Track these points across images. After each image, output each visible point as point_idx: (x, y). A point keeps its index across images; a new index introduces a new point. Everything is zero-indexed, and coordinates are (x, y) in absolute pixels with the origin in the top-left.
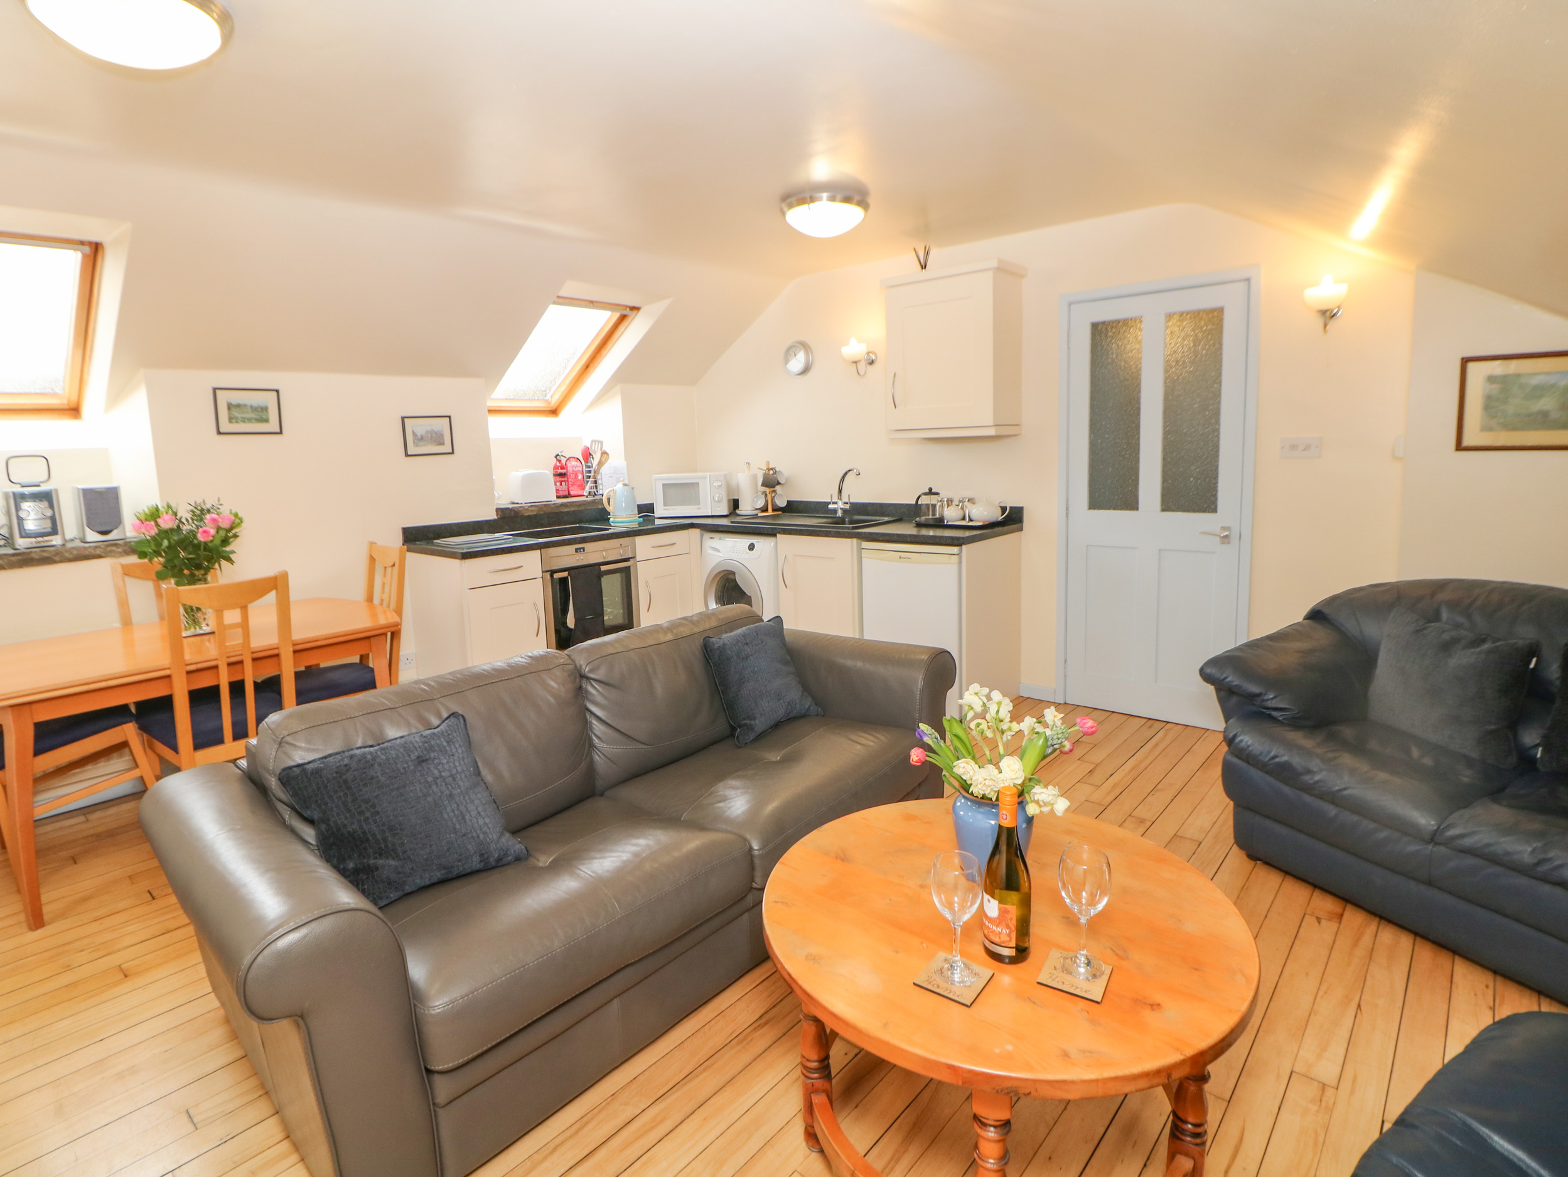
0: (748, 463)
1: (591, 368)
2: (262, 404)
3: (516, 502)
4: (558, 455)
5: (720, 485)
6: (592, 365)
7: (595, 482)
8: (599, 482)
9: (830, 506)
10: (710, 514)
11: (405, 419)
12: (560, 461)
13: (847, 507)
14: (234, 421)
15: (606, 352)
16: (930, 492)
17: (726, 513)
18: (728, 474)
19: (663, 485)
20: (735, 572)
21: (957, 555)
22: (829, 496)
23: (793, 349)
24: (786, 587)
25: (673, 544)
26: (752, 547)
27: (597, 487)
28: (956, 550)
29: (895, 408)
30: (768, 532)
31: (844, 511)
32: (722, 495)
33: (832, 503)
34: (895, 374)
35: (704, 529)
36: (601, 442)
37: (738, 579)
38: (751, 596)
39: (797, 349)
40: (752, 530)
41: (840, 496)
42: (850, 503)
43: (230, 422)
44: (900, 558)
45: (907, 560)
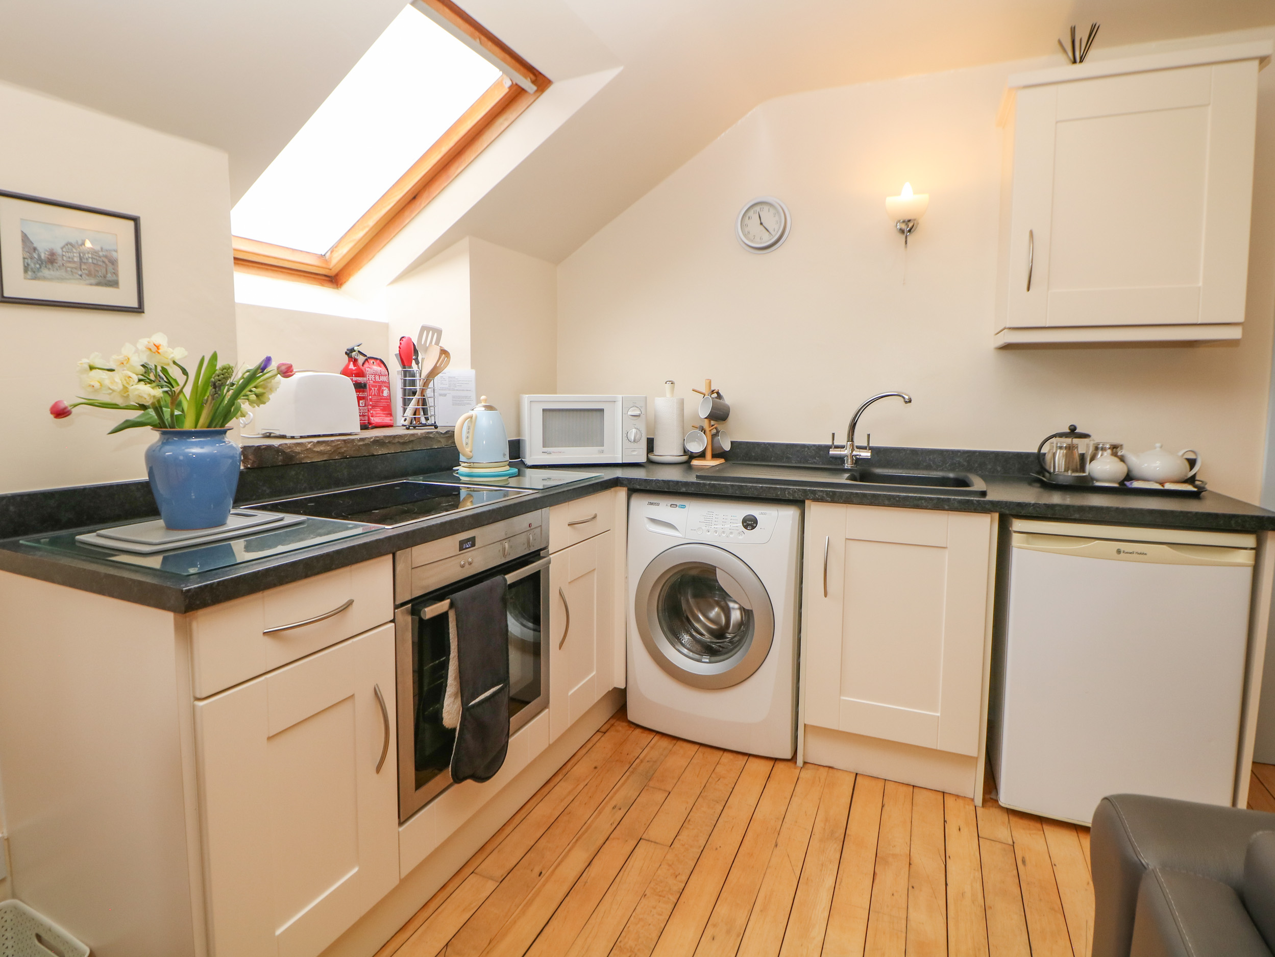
0: (673, 383)
1: (422, 201)
3: (289, 434)
4: (352, 350)
6: (425, 194)
7: (424, 402)
8: (430, 402)
9: (832, 452)
10: (620, 462)
12: (355, 361)
13: (866, 454)
15: (459, 170)
16: (1073, 432)
17: (643, 459)
18: (646, 398)
19: (544, 410)
20: (716, 567)
21: (1252, 549)
22: (833, 434)
23: (757, 208)
24: (826, 596)
25: (595, 517)
26: (750, 523)
27: (425, 412)
28: (1249, 541)
29: (1028, 289)
30: (791, 498)
31: (858, 461)
32: (634, 430)
33: (837, 447)
34: (1031, 233)
35: (636, 489)
36: (439, 332)
37: (722, 580)
38: (752, 611)
39: (766, 208)
40: (756, 494)
41: (853, 435)
42: (871, 449)
44: (1119, 552)
45: (1135, 555)
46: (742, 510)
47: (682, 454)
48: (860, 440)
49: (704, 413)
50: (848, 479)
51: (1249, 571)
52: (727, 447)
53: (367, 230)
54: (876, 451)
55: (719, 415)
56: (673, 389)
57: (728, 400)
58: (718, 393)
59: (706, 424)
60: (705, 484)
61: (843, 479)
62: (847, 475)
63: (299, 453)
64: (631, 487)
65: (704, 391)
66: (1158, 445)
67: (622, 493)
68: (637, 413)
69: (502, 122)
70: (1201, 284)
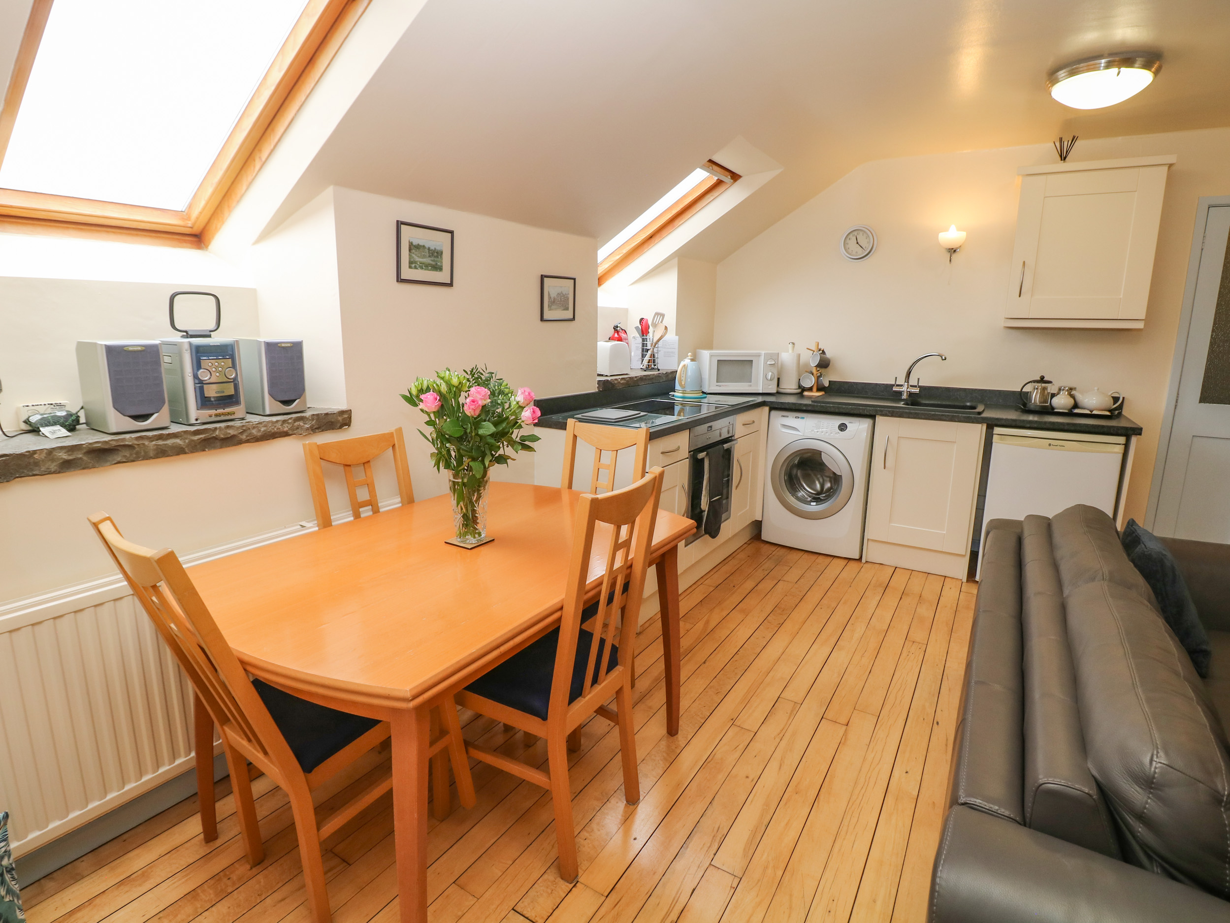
0: (793, 344)
1: (656, 239)
2: (438, 248)
4: (616, 326)
5: (774, 364)
7: (653, 356)
8: (656, 356)
9: (895, 389)
10: (763, 392)
11: (545, 279)
12: (618, 332)
13: (917, 390)
14: (413, 266)
15: (681, 223)
16: (1042, 380)
17: (774, 391)
18: (778, 353)
19: (718, 360)
20: (821, 452)
21: (1123, 444)
22: (896, 378)
23: (855, 233)
24: (885, 468)
25: (754, 422)
26: (843, 427)
27: (654, 361)
28: (1122, 440)
29: (1020, 296)
30: (868, 414)
31: (911, 394)
32: (770, 373)
33: (898, 385)
34: (1024, 262)
35: (774, 407)
36: (663, 315)
37: (824, 458)
38: (841, 476)
39: (861, 233)
40: (847, 411)
41: (908, 379)
42: (919, 387)
43: (410, 267)
44: (1050, 445)
45: (1058, 447)
46: (838, 421)
47: (797, 388)
48: (913, 381)
49: (814, 362)
50: (903, 404)
51: (1120, 456)
52: (827, 384)
53: (622, 255)
54: (922, 388)
55: (824, 364)
56: (794, 347)
57: (829, 355)
58: (823, 351)
59: (814, 371)
60: (817, 406)
61: (901, 404)
62: (903, 403)
64: (771, 406)
65: (814, 349)
66: (1096, 388)
67: (767, 409)
68: (773, 362)
69: (709, 197)
70: (1121, 297)
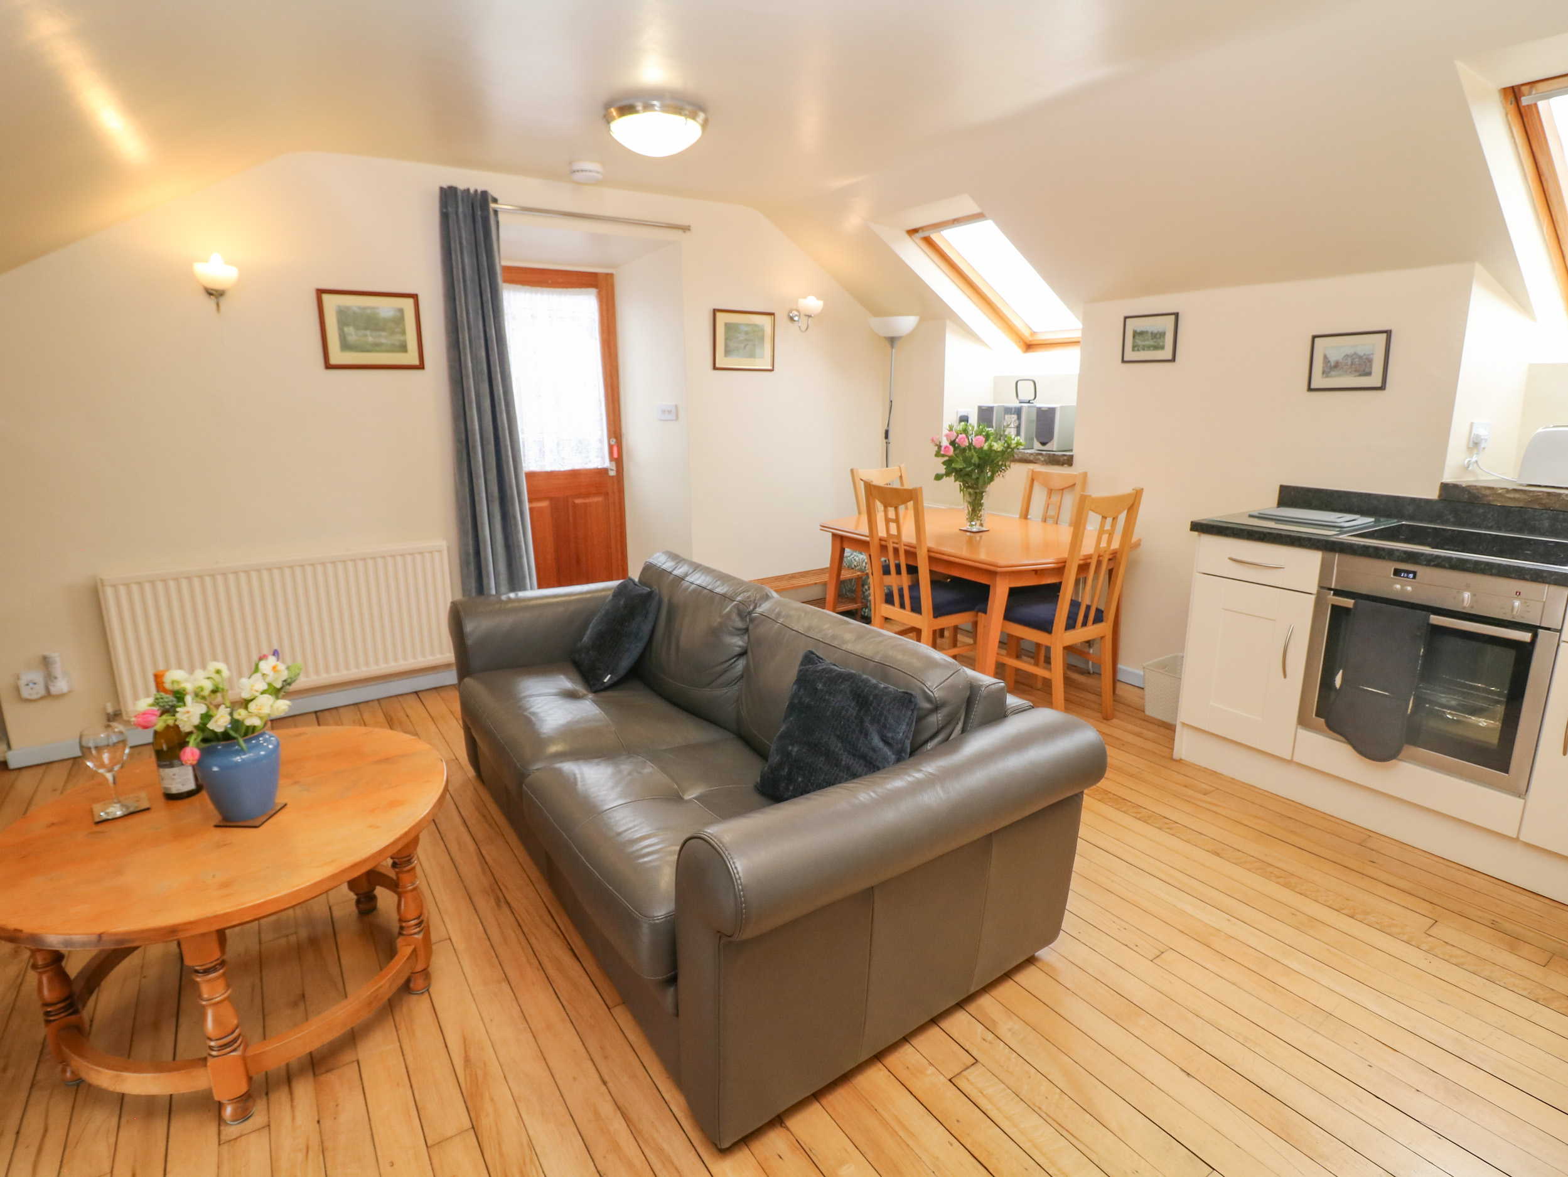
2: (1162, 330)
11: (1318, 338)
14: (1136, 349)
43: (1133, 350)
63: (1487, 496)
